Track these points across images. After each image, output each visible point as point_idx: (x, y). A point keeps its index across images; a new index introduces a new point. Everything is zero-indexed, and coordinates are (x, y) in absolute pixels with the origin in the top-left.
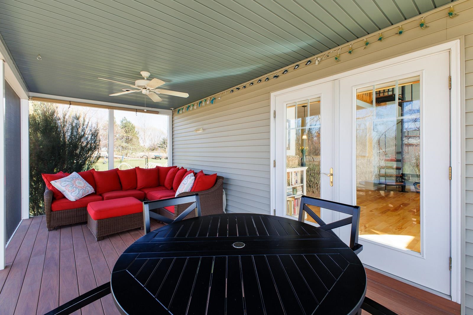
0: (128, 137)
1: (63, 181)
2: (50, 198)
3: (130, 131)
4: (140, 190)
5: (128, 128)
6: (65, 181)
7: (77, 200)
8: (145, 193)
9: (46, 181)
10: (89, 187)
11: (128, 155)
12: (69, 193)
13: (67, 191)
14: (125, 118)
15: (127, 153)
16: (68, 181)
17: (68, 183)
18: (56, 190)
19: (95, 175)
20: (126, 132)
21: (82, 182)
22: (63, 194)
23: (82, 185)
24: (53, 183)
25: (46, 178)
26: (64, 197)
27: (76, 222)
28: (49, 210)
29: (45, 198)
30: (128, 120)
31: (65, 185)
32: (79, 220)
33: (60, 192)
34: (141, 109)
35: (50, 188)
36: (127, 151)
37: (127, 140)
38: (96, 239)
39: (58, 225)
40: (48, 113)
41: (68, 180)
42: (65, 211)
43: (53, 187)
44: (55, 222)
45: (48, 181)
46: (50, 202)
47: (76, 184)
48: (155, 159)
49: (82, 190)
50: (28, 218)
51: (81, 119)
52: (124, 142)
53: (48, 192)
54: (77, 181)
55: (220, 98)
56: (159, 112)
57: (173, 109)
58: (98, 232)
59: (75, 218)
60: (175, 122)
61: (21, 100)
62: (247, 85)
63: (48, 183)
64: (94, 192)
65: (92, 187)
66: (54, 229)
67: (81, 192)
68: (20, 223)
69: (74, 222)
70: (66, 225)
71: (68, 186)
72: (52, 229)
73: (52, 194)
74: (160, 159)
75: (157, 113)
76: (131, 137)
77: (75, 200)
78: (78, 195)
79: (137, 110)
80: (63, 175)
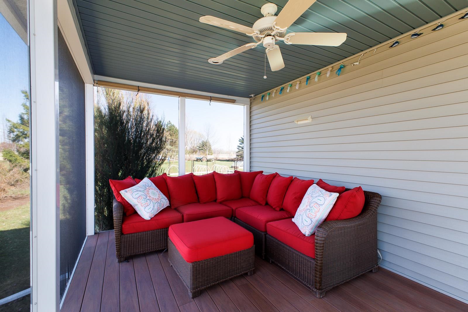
0: (172, 139)
1: (135, 191)
2: (121, 215)
3: (174, 134)
4: (221, 203)
5: (172, 132)
6: (137, 191)
7: (151, 218)
8: (233, 210)
9: (114, 190)
10: (164, 199)
11: (173, 157)
12: (142, 208)
13: (139, 205)
14: (169, 121)
15: (171, 155)
16: (140, 191)
17: (140, 193)
18: (125, 202)
19: (169, 181)
20: (171, 135)
21: (156, 192)
22: (135, 209)
23: (157, 197)
24: (122, 192)
25: (115, 186)
26: (135, 213)
27: (152, 250)
28: (119, 233)
29: (114, 216)
30: (172, 124)
31: (137, 196)
32: (155, 247)
33: (131, 205)
34: (215, 96)
35: (118, 200)
36: (172, 153)
37: (172, 143)
38: (190, 295)
39: (129, 255)
40: (113, 105)
41: (140, 189)
42: (138, 234)
43: (123, 199)
44: (126, 250)
45: (117, 190)
46: (121, 222)
47: (150, 195)
48: (197, 161)
49: (157, 203)
50: (93, 234)
51: (145, 112)
52: (169, 144)
53: (117, 207)
54: (150, 191)
55: (358, 63)
56: (235, 100)
57: (253, 95)
58: (193, 284)
59: (151, 244)
60: (254, 113)
61: (86, 84)
62: (444, 22)
63: (117, 193)
64: (169, 205)
65: (167, 199)
66: (125, 261)
67: (156, 207)
68: (85, 241)
69: (150, 250)
70: (139, 254)
71: (141, 198)
72: (122, 259)
73: (122, 210)
74: (202, 161)
75: (233, 102)
76: (174, 140)
77: (150, 219)
78: (153, 211)
79: (211, 99)
80: (133, 181)
